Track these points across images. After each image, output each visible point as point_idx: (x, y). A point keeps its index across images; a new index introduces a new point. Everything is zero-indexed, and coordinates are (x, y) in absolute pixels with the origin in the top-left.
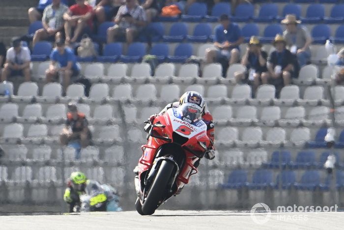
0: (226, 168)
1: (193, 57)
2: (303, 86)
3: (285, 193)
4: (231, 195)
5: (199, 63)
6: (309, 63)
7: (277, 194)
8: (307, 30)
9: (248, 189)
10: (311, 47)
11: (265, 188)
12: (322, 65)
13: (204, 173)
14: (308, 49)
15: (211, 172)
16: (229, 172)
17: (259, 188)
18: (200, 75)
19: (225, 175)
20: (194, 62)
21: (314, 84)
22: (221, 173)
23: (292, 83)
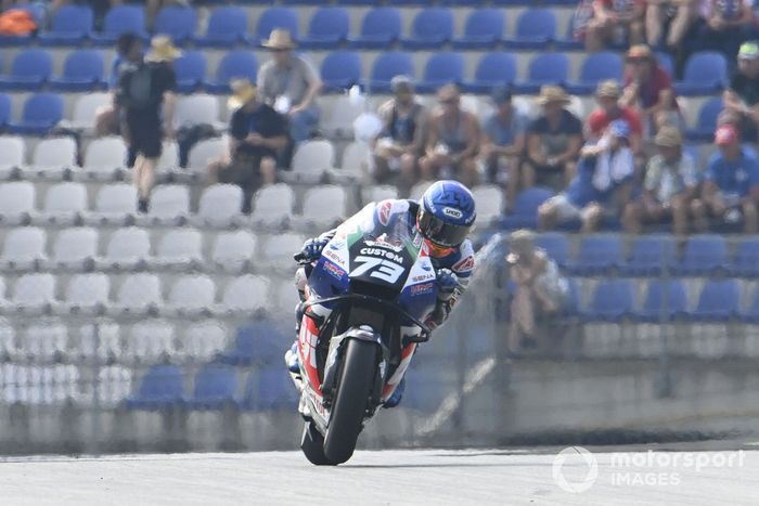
0: (136, 363)
1: (64, 124)
2: (301, 186)
3: (264, 420)
4: (148, 423)
5: (77, 135)
6: (314, 136)
7: (247, 420)
8: (312, 63)
9: (185, 408)
10: (322, 101)
11: (219, 407)
12: (342, 139)
13: (89, 374)
14: (313, 104)
15: (104, 373)
16: (142, 373)
17: (208, 407)
18: (80, 161)
19: (134, 379)
20: (65, 133)
21: (326, 180)
22: (127, 373)
23: (278, 180)
